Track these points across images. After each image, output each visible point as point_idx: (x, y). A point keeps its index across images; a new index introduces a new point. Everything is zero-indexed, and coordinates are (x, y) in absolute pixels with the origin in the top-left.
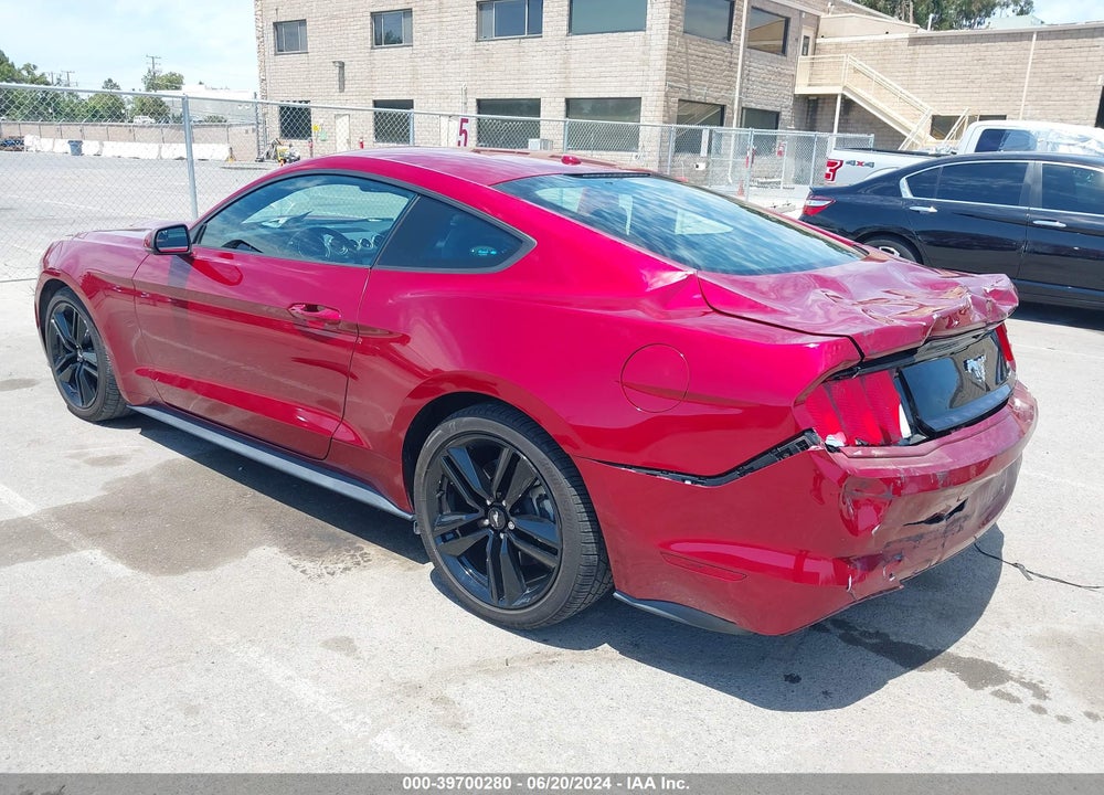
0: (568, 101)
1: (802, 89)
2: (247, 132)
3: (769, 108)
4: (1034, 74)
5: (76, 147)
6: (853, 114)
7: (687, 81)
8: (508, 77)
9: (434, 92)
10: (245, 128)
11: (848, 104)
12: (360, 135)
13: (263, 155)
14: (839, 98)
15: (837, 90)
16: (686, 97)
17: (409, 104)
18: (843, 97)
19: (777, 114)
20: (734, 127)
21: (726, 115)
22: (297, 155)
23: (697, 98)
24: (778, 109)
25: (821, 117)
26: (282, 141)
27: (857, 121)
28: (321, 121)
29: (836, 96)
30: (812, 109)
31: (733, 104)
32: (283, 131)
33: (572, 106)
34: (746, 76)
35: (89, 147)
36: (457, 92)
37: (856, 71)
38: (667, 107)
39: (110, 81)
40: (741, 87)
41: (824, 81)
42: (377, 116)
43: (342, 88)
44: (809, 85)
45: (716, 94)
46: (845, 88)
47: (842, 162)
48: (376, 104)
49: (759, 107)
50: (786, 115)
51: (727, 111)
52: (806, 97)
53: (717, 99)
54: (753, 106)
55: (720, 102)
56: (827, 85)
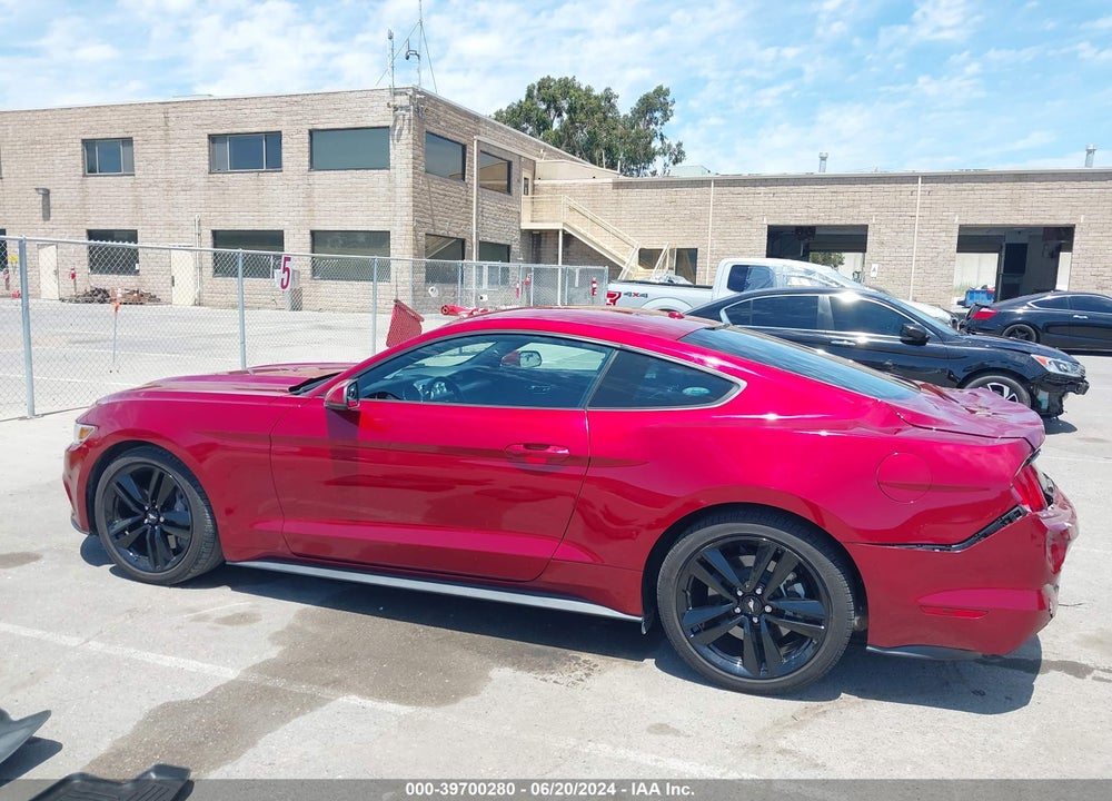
0: (313, 233)
1: (526, 225)
3: (502, 242)
4: (715, 215)
6: (573, 247)
7: (431, 216)
8: (247, 209)
9: (162, 223)
11: (568, 238)
12: (71, 267)
14: (561, 233)
15: (558, 226)
16: (432, 232)
17: (132, 236)
18: (564, 231)
19: (509, 247)
20: (474, 261)
21: (467, 248)
23: (441, 233)
24: (508, 243)
25: (546, 249)
27: (577, 253)
29: (558, 231)
30: (537, 242)
31: (472, 239)
33: (318, 239)
34: (480, 213)
36: (189, 223)
37: (572, 209)
38: (416, 240)
40: (477, 223)
41: (545, 218)
42: (91, 250)
43: (46, 216)
44: (532, 221)
45: (457, 229)
46: (565, 224)
47: (620, 294)
48: (92, 235)
49: (493, 241)
50: (516, 248)
51: (467, 244)
52: (530, 231)
53: (457, 233)
54: (488, 239)
55: (461, 236)
56: (547, 221)
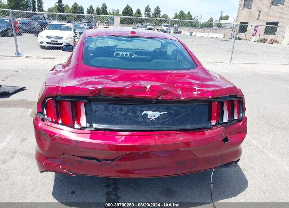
2: (230, 31)
5: (191, 33)
10: (230, 30)
12: (260, 32)
13: (232, 37)
22: (241, 37)
26: (238, 33)
28: (250, 28)
32: (239, 31)
35: (194, 34)
39: (211, 18)
43: (258, 18)
48: (267, 23)
